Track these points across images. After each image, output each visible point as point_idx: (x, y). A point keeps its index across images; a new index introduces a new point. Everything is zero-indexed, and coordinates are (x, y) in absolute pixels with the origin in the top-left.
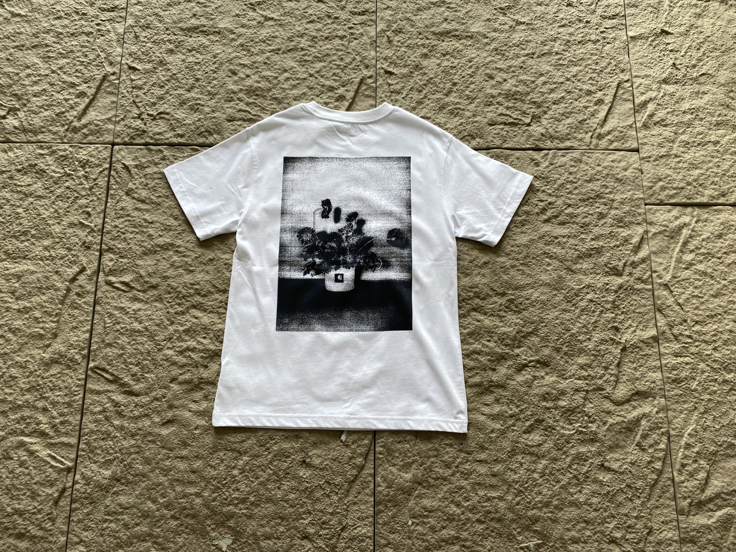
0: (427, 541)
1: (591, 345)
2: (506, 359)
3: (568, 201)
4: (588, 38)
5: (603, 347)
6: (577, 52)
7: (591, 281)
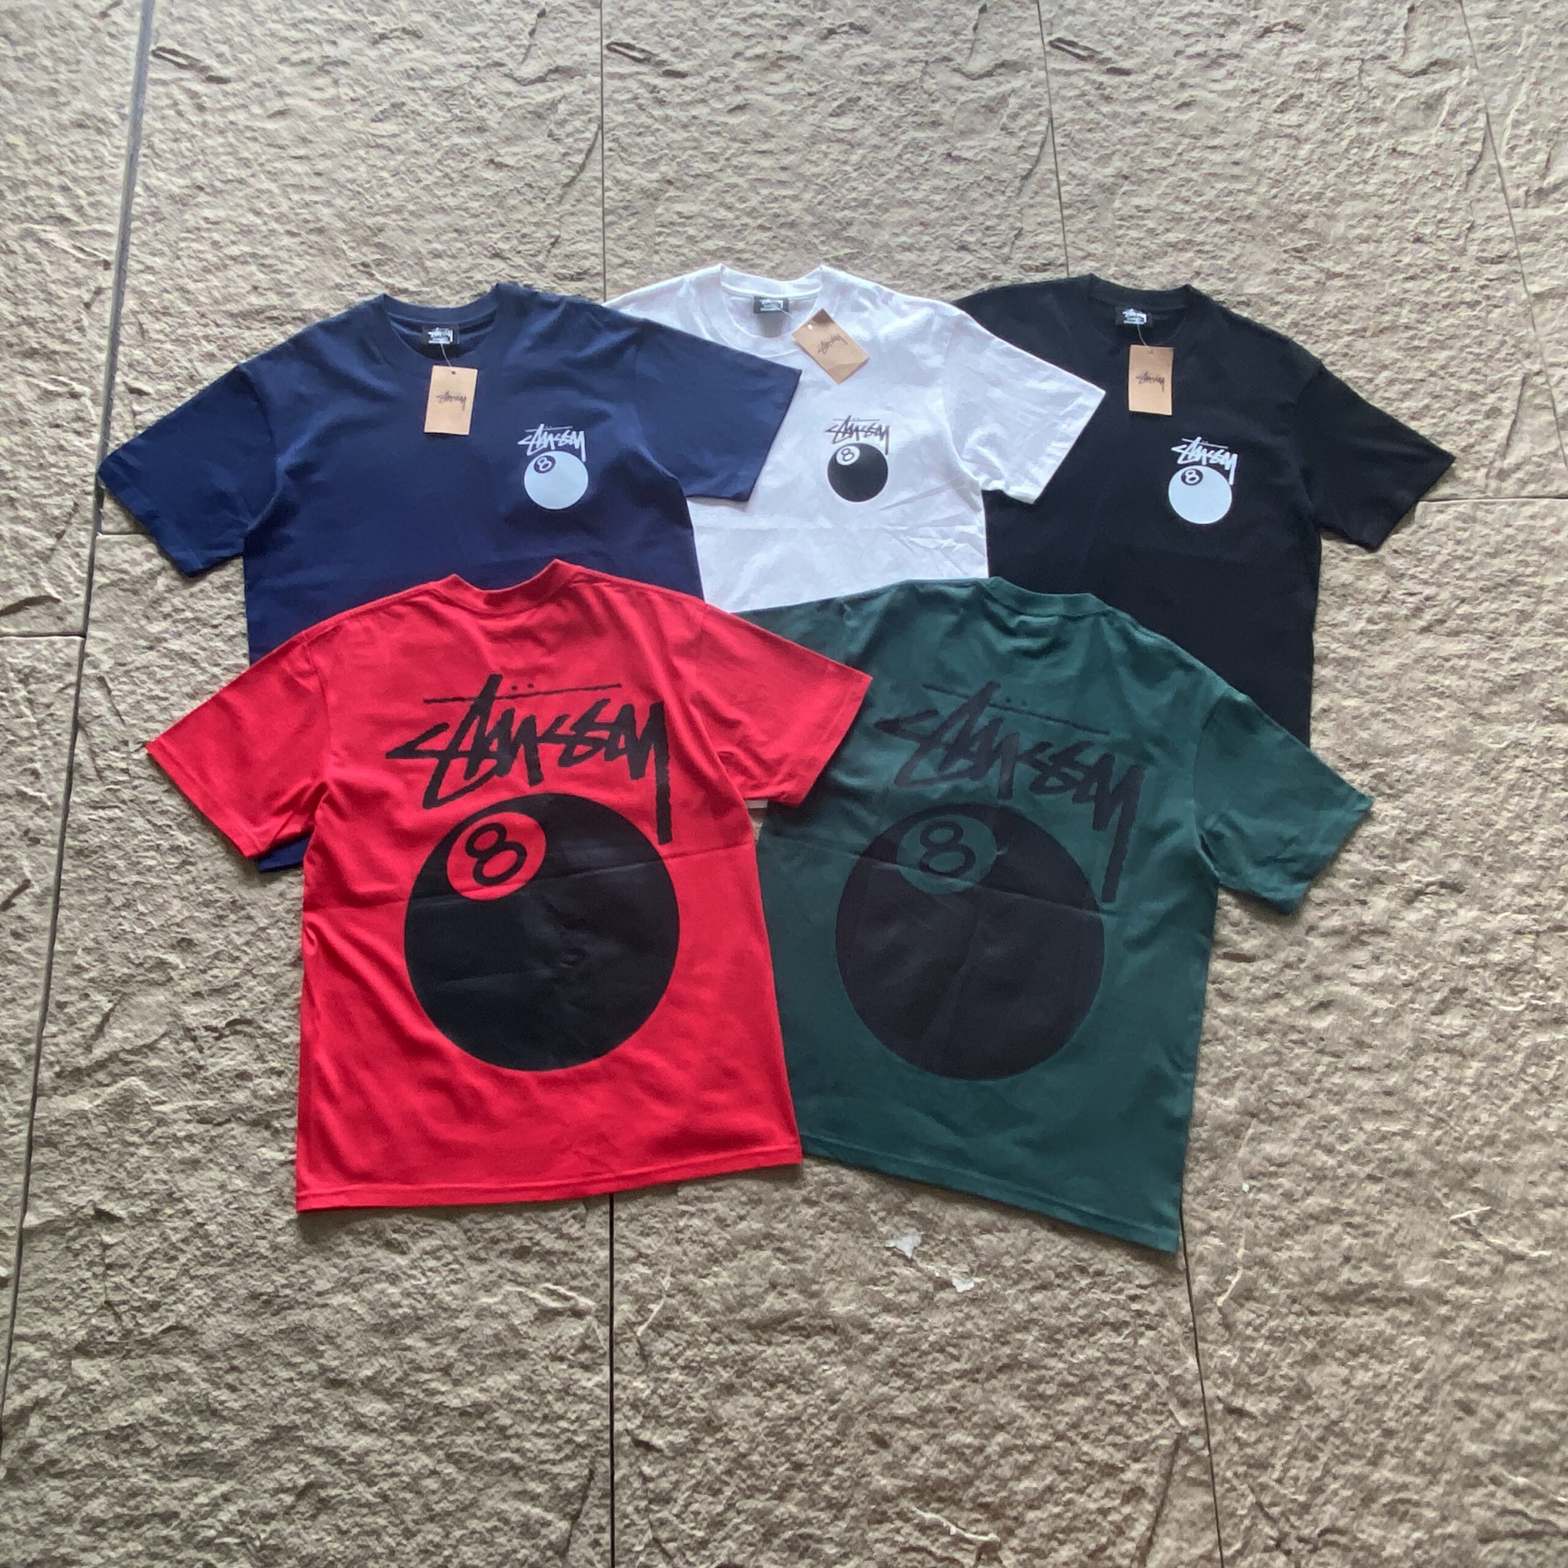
0: (1281, 1219)
1: (1534, 850)
2: (1381, 882)
3: (1460, 593)
4: (1458, 298)
5: (1555, 852)
6: (1444, 324)
7: (1521, 735)
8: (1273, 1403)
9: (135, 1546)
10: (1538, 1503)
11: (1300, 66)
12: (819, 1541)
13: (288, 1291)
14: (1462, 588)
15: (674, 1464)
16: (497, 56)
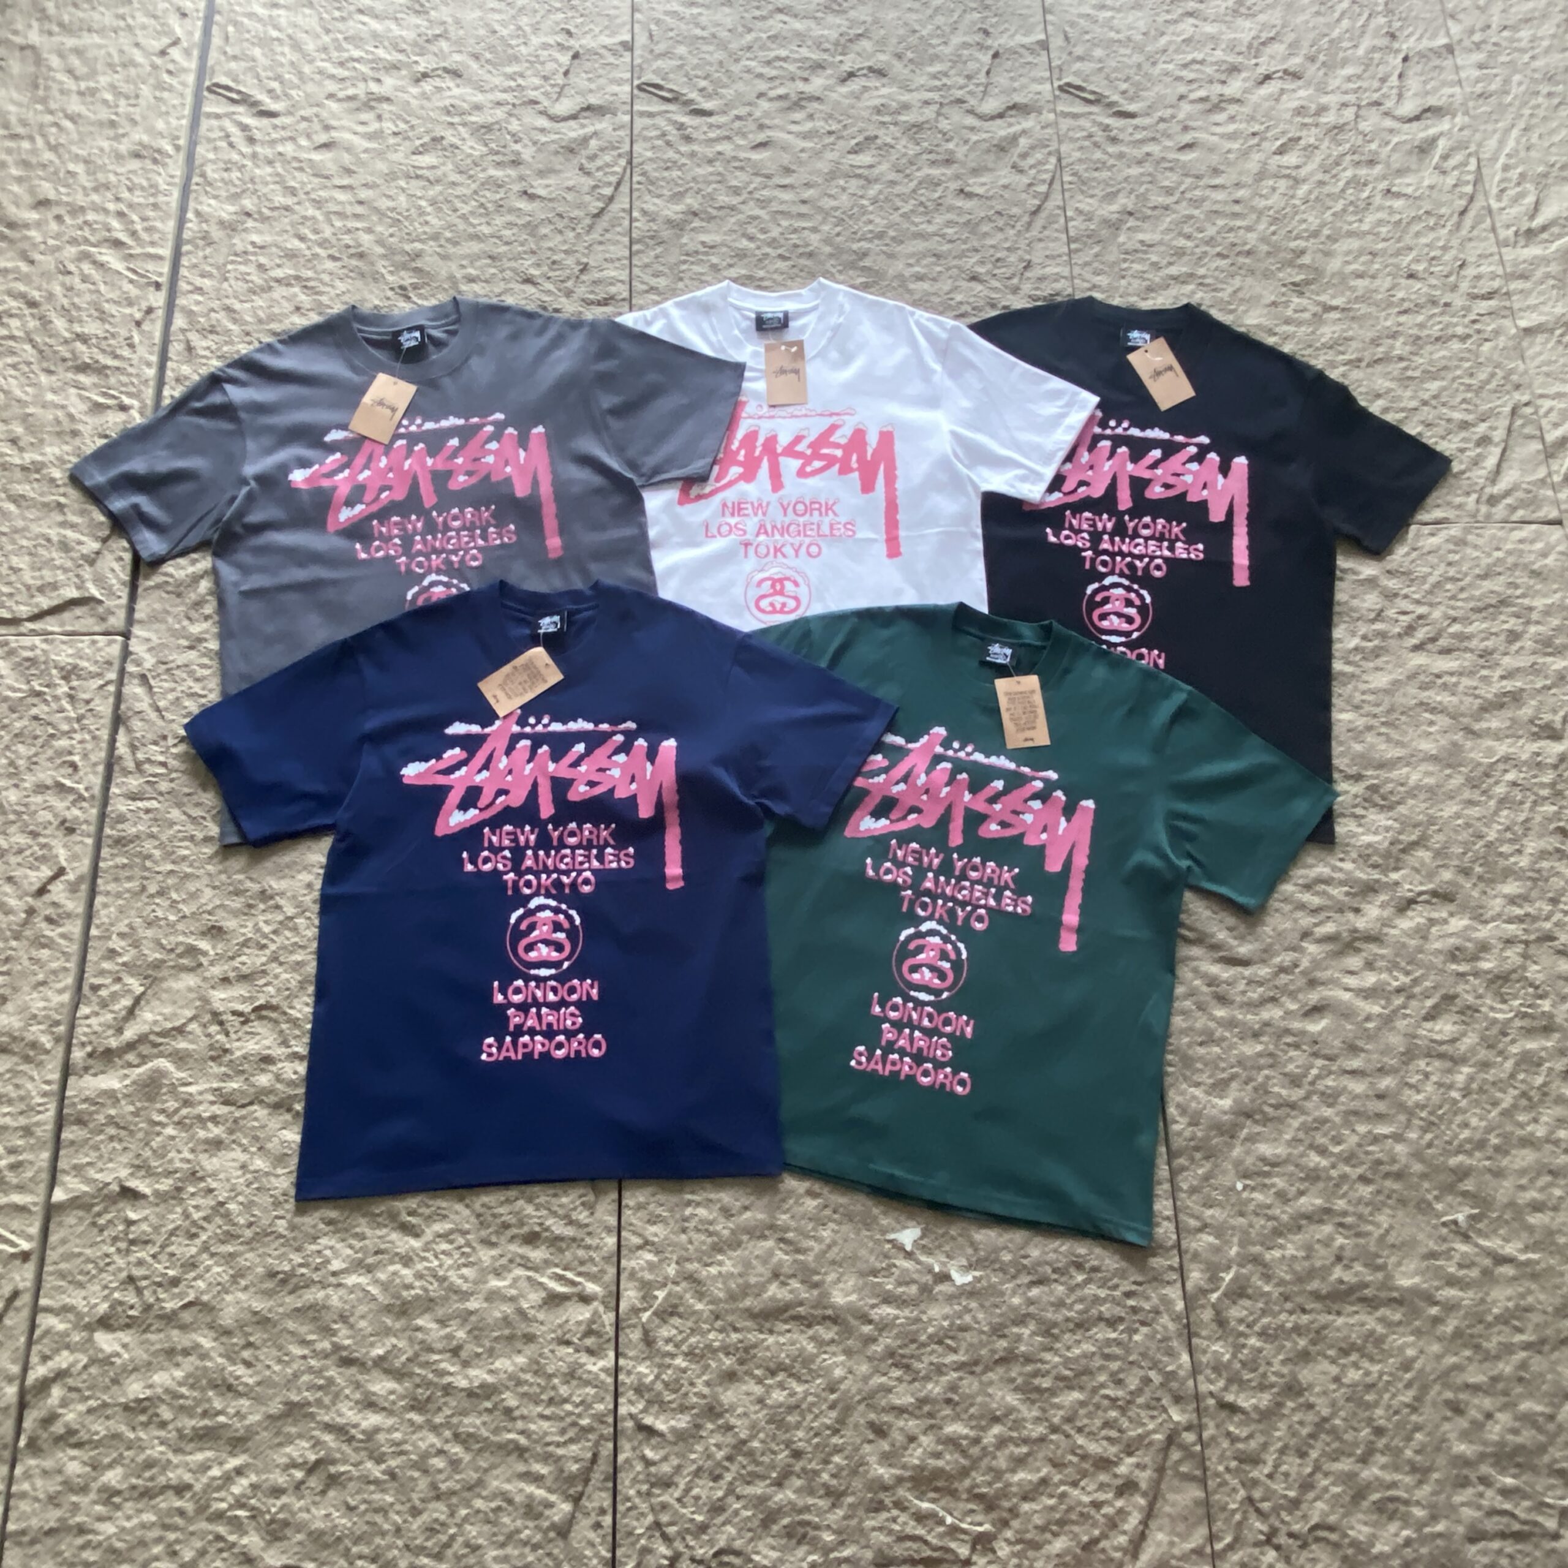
8: (1264, 1400)
9: (149, 1517)
10: (1526, 1504)
11: (1300, 111)
12: (817, 1527)
13: (303, 1270)
14: (1453, 608)
15: (676, 1449)
16: (533, 94)
